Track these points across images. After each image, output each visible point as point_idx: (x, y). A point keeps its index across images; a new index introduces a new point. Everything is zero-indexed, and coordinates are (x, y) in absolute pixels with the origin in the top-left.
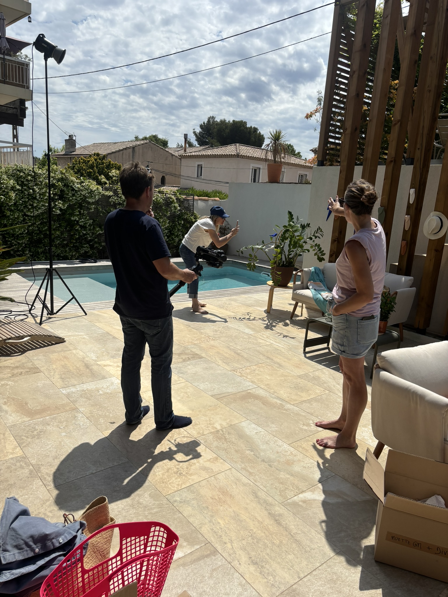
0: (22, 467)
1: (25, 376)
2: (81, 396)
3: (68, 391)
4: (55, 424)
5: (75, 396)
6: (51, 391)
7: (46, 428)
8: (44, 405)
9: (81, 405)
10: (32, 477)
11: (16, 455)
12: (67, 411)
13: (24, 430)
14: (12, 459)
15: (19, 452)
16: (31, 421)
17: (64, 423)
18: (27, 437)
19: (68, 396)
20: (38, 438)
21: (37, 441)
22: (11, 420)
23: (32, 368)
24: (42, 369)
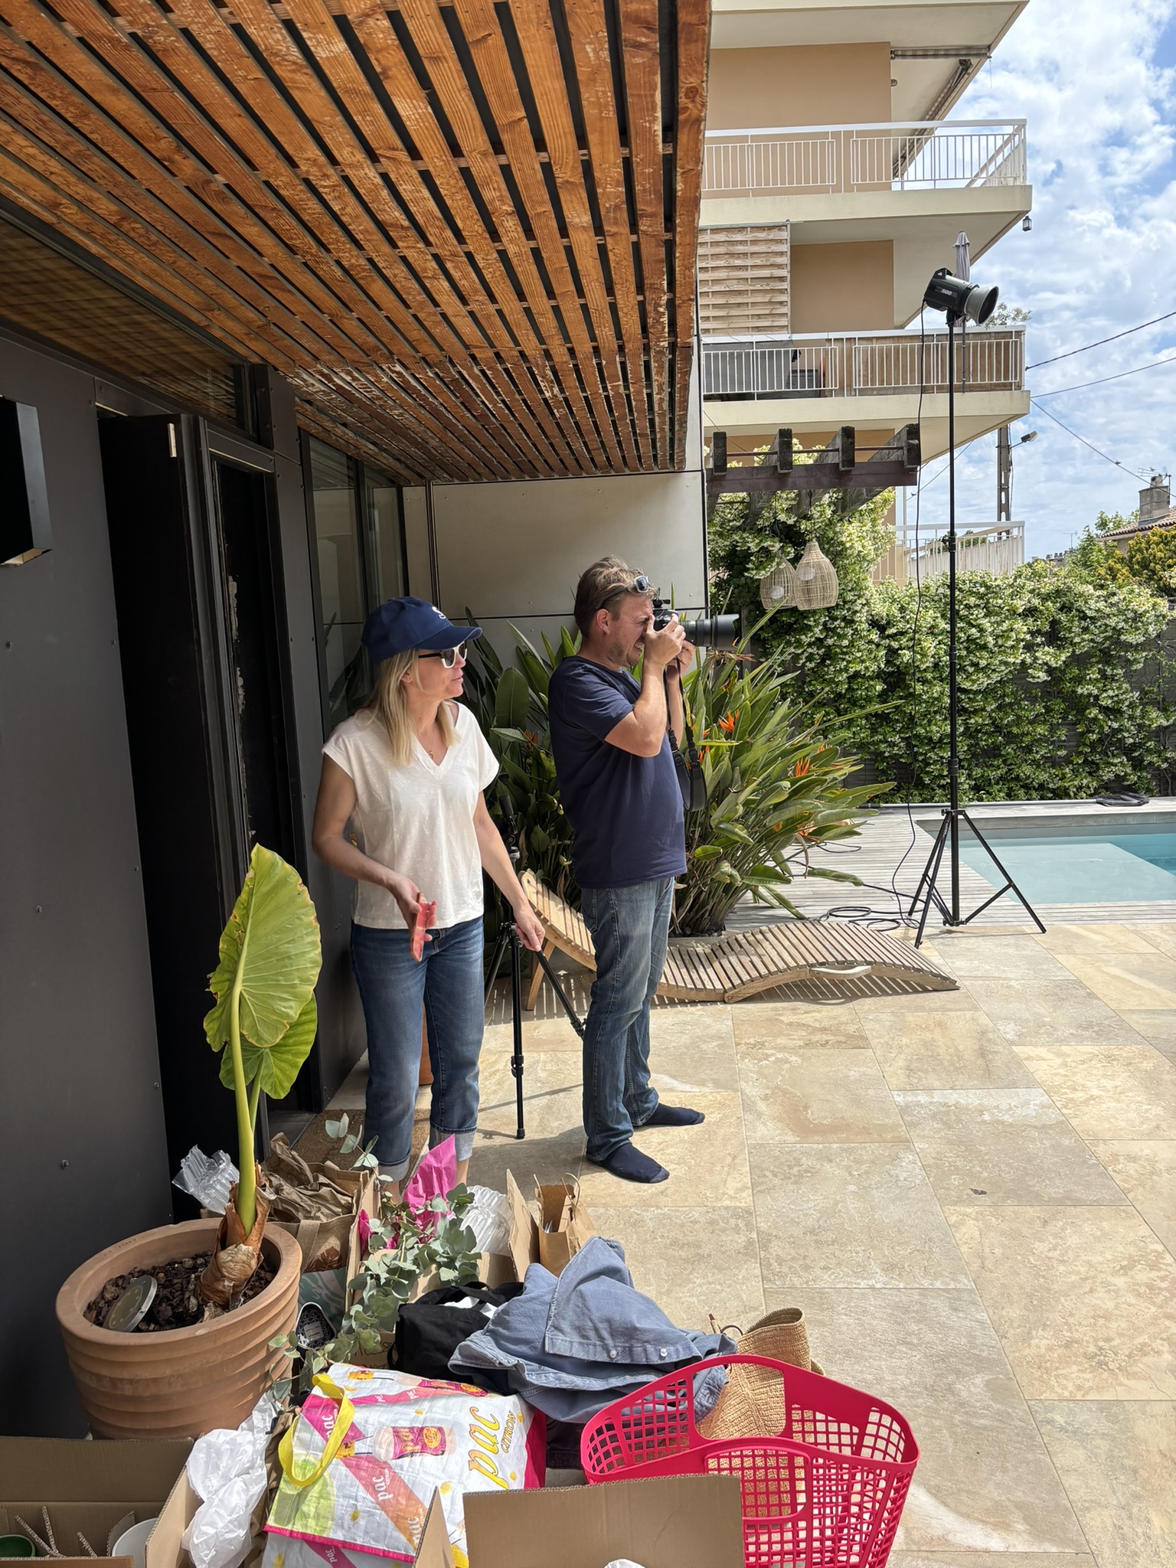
0: (737, 1230)
1: (832, 1051)
2: (934, 1117)
3: (910, 1099)
4: (845, 1163)
5: (919, 1113)
6: (871, 1092)
7: (822, 1165)
8: (842, 1117)
9: (924, 1137)
10: (746, 1254)
11: (738, 1204)
12: (884, 1141)
13: (777, 1158)
14: (727, 1208)
15: (746, 1199)
16: (798, 1146)
17: (865, 1167)
18: (775, 1175)
19: (904, 1110)
20: (795, 1183)
21: (791, 1187)
22: (759, 1134)
23: (853, 1036)
24: (874, 1042)
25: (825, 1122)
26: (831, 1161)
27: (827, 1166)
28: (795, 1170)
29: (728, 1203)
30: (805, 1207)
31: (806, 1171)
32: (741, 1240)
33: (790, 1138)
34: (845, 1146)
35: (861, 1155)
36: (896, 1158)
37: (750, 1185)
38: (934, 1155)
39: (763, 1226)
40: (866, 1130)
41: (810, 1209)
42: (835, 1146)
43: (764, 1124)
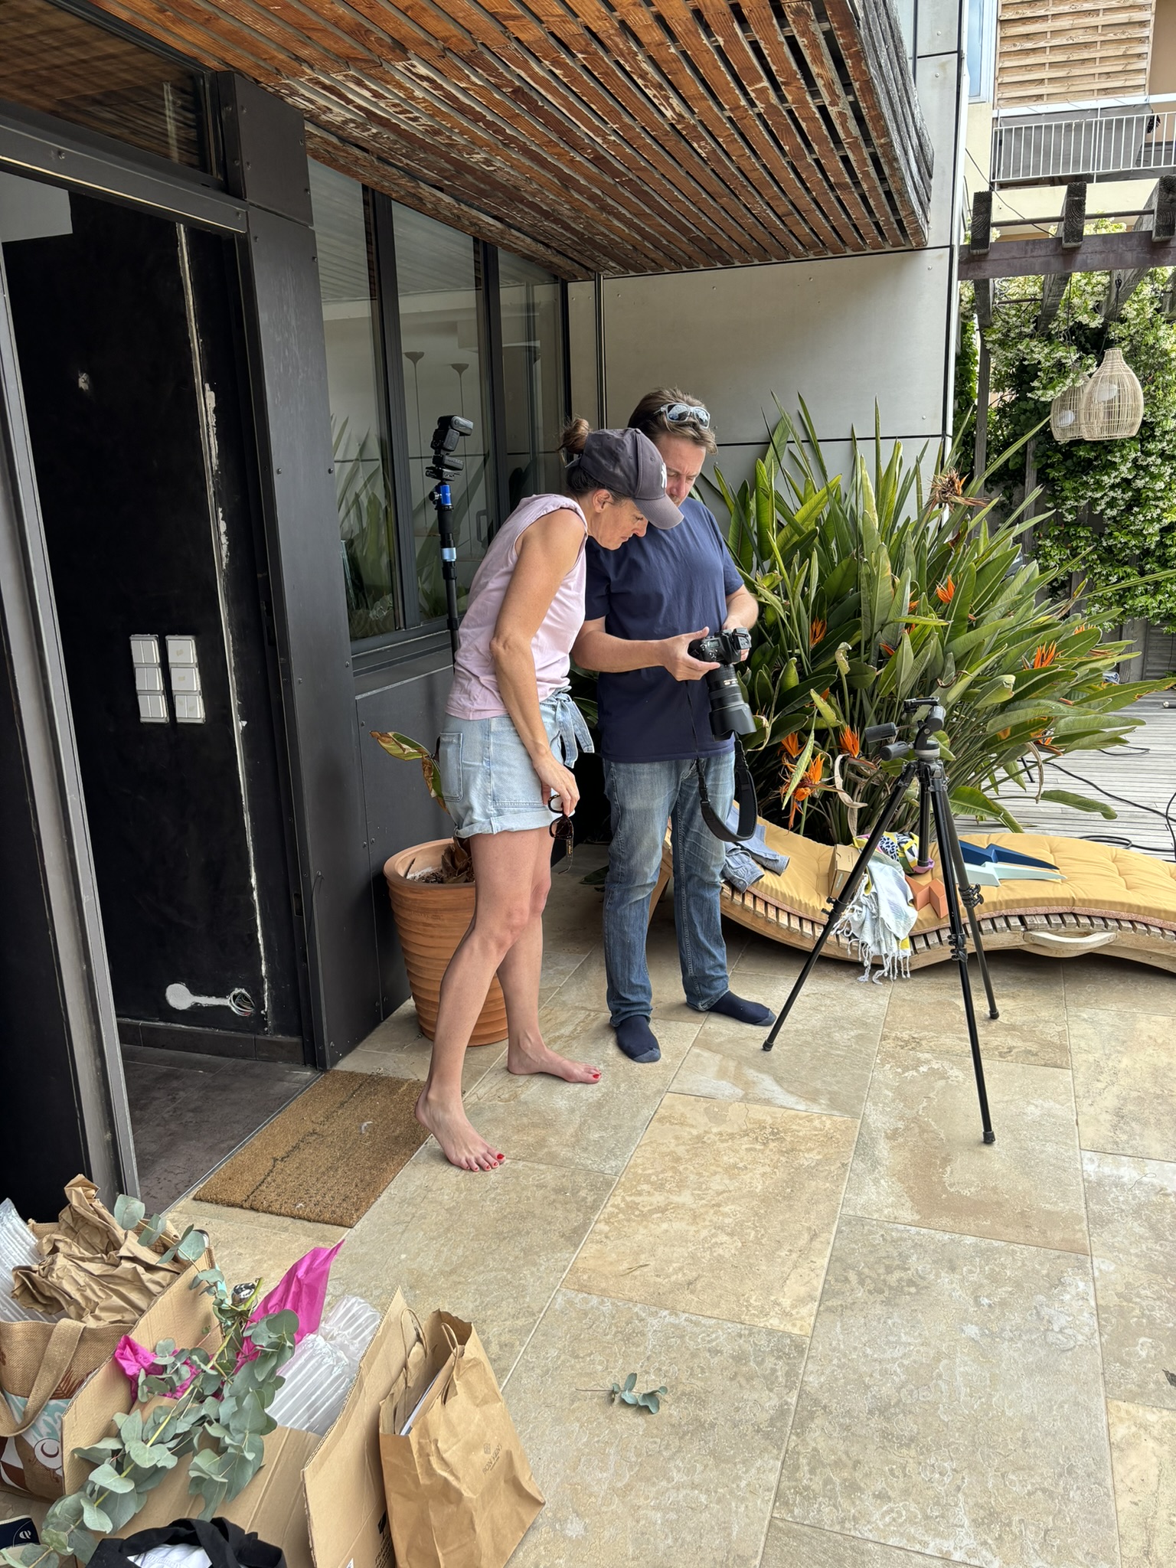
3: (1107, 1170)
4: (973, 1278)
5: (1116, 1199)
6: (1050, 1148)
9: (1112, 1248)
10: (767, 1436)
11: (789, 1328)
13: (874, 1248)
15: (802, 1323)
16: (913, 1230)
17: (1003, 1292)
18: (862, 1282)
19: (1094, 1189)
20: (887, 1302)
21: (879, 1310)
22: (862, 1200)
23: (1051, 1044)
24: (1079, 1059)
25: (966, 1192)
26: (953, 1269)
27: (945, 1278)
28: (893, 1279)
29: (774, 1322)
30: (888, 1355)
31: (911, 1283)
32: (771, 1402)
33: (907, 1214)
34: (984, 1244)
35: (1003, 1266)
36: (1057, 1283)
37: (818, 1294)
38: (1120, 1289)
39: (813, 1381)
40: (1024, 1219)
41: (894, 1360)
42: (969, 1240)
43: (876, 1182)
